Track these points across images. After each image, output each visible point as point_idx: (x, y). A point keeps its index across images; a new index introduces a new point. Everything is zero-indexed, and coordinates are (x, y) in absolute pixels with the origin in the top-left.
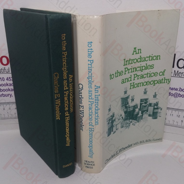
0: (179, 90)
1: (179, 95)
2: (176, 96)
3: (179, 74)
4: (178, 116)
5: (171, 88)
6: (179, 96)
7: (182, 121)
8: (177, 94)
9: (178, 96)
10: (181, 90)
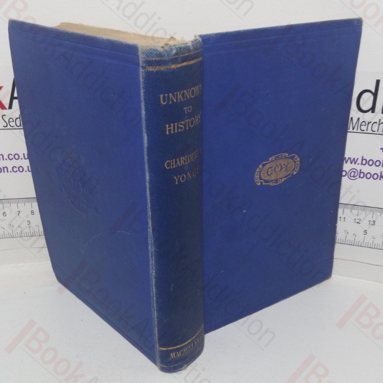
0: (359, 161)
1: (361, 173)
2: (354, 176)
3: (361, 125)
4: (357, 221)
5: (352, 160)
6: (360, 177)
7: (365, 231)
8: (355, 172)
9: (358, 177)
10: (364, 162)
